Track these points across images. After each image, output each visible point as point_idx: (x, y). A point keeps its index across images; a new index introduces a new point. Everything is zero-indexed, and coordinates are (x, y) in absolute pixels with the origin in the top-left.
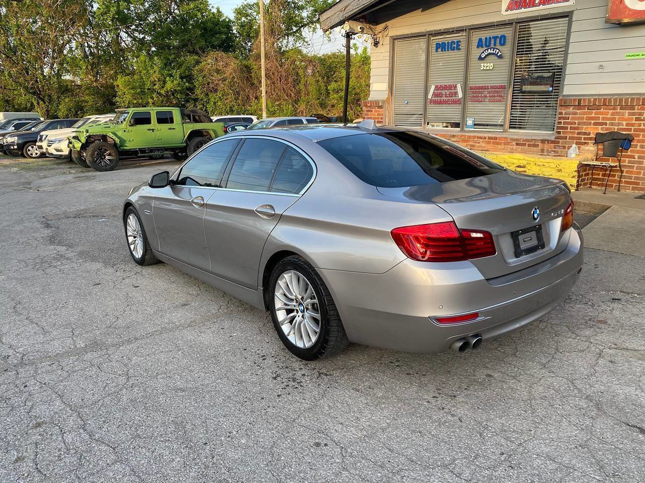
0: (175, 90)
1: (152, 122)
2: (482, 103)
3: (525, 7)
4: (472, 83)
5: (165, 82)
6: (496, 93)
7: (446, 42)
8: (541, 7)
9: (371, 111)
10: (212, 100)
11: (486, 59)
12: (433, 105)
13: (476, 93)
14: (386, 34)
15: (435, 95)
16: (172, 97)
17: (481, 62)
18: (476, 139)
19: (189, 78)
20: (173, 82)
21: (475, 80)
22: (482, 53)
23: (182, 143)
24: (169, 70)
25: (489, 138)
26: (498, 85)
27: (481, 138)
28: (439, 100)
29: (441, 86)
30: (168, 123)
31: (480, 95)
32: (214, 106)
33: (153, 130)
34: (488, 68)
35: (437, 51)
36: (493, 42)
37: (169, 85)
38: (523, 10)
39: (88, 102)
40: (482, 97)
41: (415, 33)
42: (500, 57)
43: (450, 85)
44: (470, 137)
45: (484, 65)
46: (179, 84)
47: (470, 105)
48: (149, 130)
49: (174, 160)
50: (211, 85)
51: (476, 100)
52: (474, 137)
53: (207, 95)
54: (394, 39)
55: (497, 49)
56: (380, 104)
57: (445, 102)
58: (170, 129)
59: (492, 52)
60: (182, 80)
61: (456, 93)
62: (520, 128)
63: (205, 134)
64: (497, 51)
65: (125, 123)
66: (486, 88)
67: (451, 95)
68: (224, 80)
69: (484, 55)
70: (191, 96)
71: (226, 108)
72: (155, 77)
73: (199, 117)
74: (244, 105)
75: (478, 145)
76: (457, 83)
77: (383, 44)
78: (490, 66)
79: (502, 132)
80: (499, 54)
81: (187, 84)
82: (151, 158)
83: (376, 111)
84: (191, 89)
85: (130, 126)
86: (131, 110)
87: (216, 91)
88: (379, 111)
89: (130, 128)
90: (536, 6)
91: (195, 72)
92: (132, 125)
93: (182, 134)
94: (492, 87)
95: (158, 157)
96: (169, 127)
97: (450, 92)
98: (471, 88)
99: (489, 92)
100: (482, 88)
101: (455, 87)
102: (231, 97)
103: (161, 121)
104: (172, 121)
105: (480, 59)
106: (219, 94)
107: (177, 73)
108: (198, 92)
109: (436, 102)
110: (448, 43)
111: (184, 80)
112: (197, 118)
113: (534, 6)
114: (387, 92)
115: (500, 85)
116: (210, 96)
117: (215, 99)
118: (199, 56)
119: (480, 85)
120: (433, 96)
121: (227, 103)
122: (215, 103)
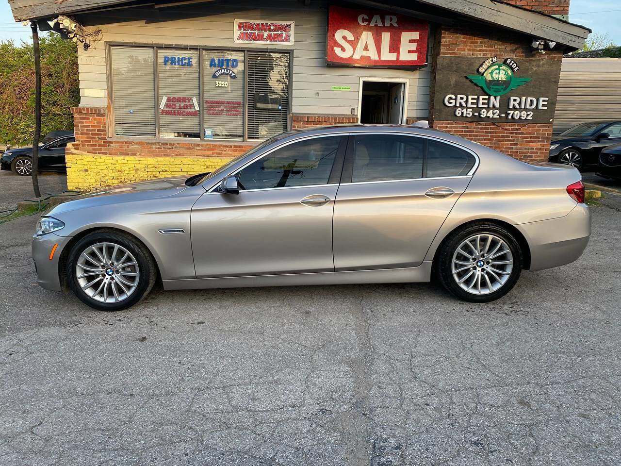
2: (219, 116)
3: (255, 40)
4: (207, 97)
6: (232, 107)
7: (176, 57)
8: (268, 42)
9: (88, 119)
11: (220, 77)
12: (165, 116)
13: (214, 107)
14: (99, 37)
15: (167, 106)
17: (214, 79)
18: (222, 148)
21: (210, 95)
22: (216, 72)
25: (235, 146)
26: (235, 101)
27: (227, 146)
28: (172, 111)
29: (174, 98)
31: (217, 109)
34: (223, 86)
35: (165, 64)
36: (225, 63)
38: (253, 42)
40: (218, 110)
41: (139, 43)
42: (234, 77)
43: (185, 98)
44: (216, 145)
45: (219, 83)
47: (207, 118)
51: (212, 113)
52: (220, 146)
54: (111, 45)
55: (230, 70)
56: (102, 112)
57: (179, 114)
59: (226, 72)
61: (192, 106)
62: (256, 138)
64: (231, 72)
66: (223, 103)
67: (186, 107)
69: (218, 74)
75: (225, 152)
76: (192, 97)
77: (95, 49)
78: (225, 84)
79: (242, 141)
80: (233, 75)
83: (95, 119)
88: (99, 119)
90: (264, 40)
94: (228, 103)
97: (185, 104)
98: (207, 102)
99: (226, 107)
100: (217, 103)
101: (190, 100)
105: (214, 76)
109: (169, 113)
110: (179, 58)
113: (262, 40)
114: (106, 100)
115: (236, 101)
119: (217, 100)
120: (165, 107)
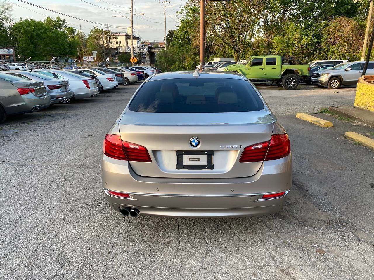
0: (308, 44)
1: (263, 64)
5: (302, 39)
10: (332, 49)
16: (305, 48)
19: (319, 36)
20: (307, 39)
23: (279, 77)
24: (307, 32)
30: (272, 65)
32: (332, 54)
33: (263, 69)
37: (304, 41)
39: (261, 52)
46: (311, 40)
48: (260, 69)
49: (276, 86)
50: (333, 40)
53: (329, 46)
58: (273, 68)
60: (313, 38)
63: (295, 72)
65: (248, 64)
68: (342, 36)
70: (317, 47)
71: (340, 54)
72: (297, 36)
73: (294, 61)
74: (353, 52)
81: (316, 40)
82: (266, 85)
84: (319, 43)
85: (250, 66)
86: (252, 58)
87: (335, 43)
89: (250, 67)
91: (323, 32)
92: (251, 66)
93: (280, 71)
95: (269, 84)
96: (272, 67)
102: (345, 47)
103: (268, 63)
104: (275, 64)
106: (337, 46)
107: (311, 33)
108: (322, 44)
111: (315, 37)
112: (292, 62)
116: (331, 47)
117: (333, 48)
118: (328, 21)
121: (341, 51)
122: (333, 52)
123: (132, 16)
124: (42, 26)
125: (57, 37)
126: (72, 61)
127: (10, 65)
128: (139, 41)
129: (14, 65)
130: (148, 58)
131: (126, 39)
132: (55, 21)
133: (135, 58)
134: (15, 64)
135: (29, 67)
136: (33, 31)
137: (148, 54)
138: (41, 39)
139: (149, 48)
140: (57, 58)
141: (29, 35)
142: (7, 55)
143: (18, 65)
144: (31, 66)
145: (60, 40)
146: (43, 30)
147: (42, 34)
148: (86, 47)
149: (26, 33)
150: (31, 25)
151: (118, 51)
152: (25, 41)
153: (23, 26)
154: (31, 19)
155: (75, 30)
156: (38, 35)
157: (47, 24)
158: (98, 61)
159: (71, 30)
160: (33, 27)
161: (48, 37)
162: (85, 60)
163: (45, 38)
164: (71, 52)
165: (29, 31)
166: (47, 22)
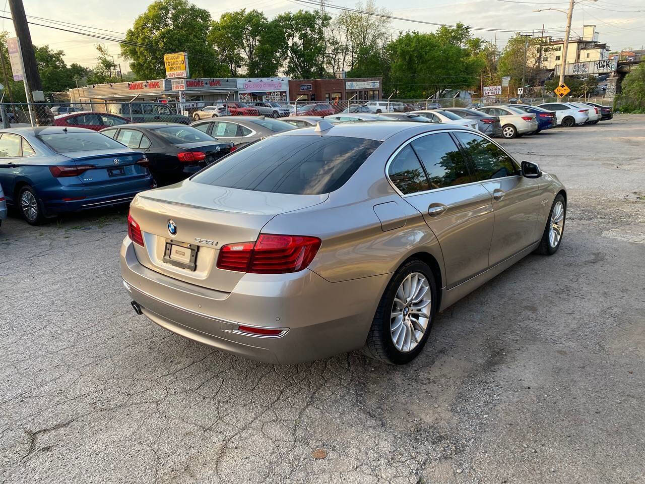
123: (573, 6)
124: (428, 41)
125: (446, 57)
126: (466, 96)
127: (371, 104)
128: (605, 50)
129: (376, 104)
130: (613, 84)
131: (578, 49)
132: (453, 31)
133: (566, 87)
134: (378, 103)
135: (395, 107)
136: (414, 51)
137: (614, 76)
138: (423, 62)
139: (619, 64)
140: (442, 92)
141: (407, 57)
142: (371, 90)
143: (380, 104)
144: (399, 105)
145: (451, 62)
146: (428, 48)
147: (426, 54)
148: (496, 69)
149: (404, 54)
150: (412, 42)
151: (553, 74)
152: (401, 66)
153: (401, 44)
154: (414, 33)
155: (483, 42)
156: (420, 56)
157: (440, 37)
158: (513, 94)
159: (476, 44)
160: (413, 44)
161: (434, 58)
162: (486, 94)
163: (429, 61)
164: (465, 80)
165: (408, 52)
166: (441, 33)
